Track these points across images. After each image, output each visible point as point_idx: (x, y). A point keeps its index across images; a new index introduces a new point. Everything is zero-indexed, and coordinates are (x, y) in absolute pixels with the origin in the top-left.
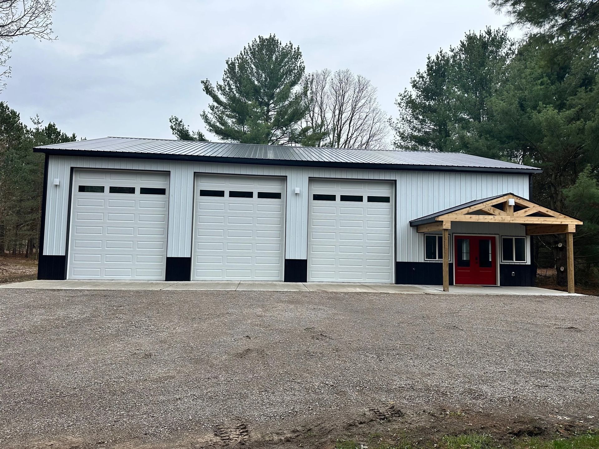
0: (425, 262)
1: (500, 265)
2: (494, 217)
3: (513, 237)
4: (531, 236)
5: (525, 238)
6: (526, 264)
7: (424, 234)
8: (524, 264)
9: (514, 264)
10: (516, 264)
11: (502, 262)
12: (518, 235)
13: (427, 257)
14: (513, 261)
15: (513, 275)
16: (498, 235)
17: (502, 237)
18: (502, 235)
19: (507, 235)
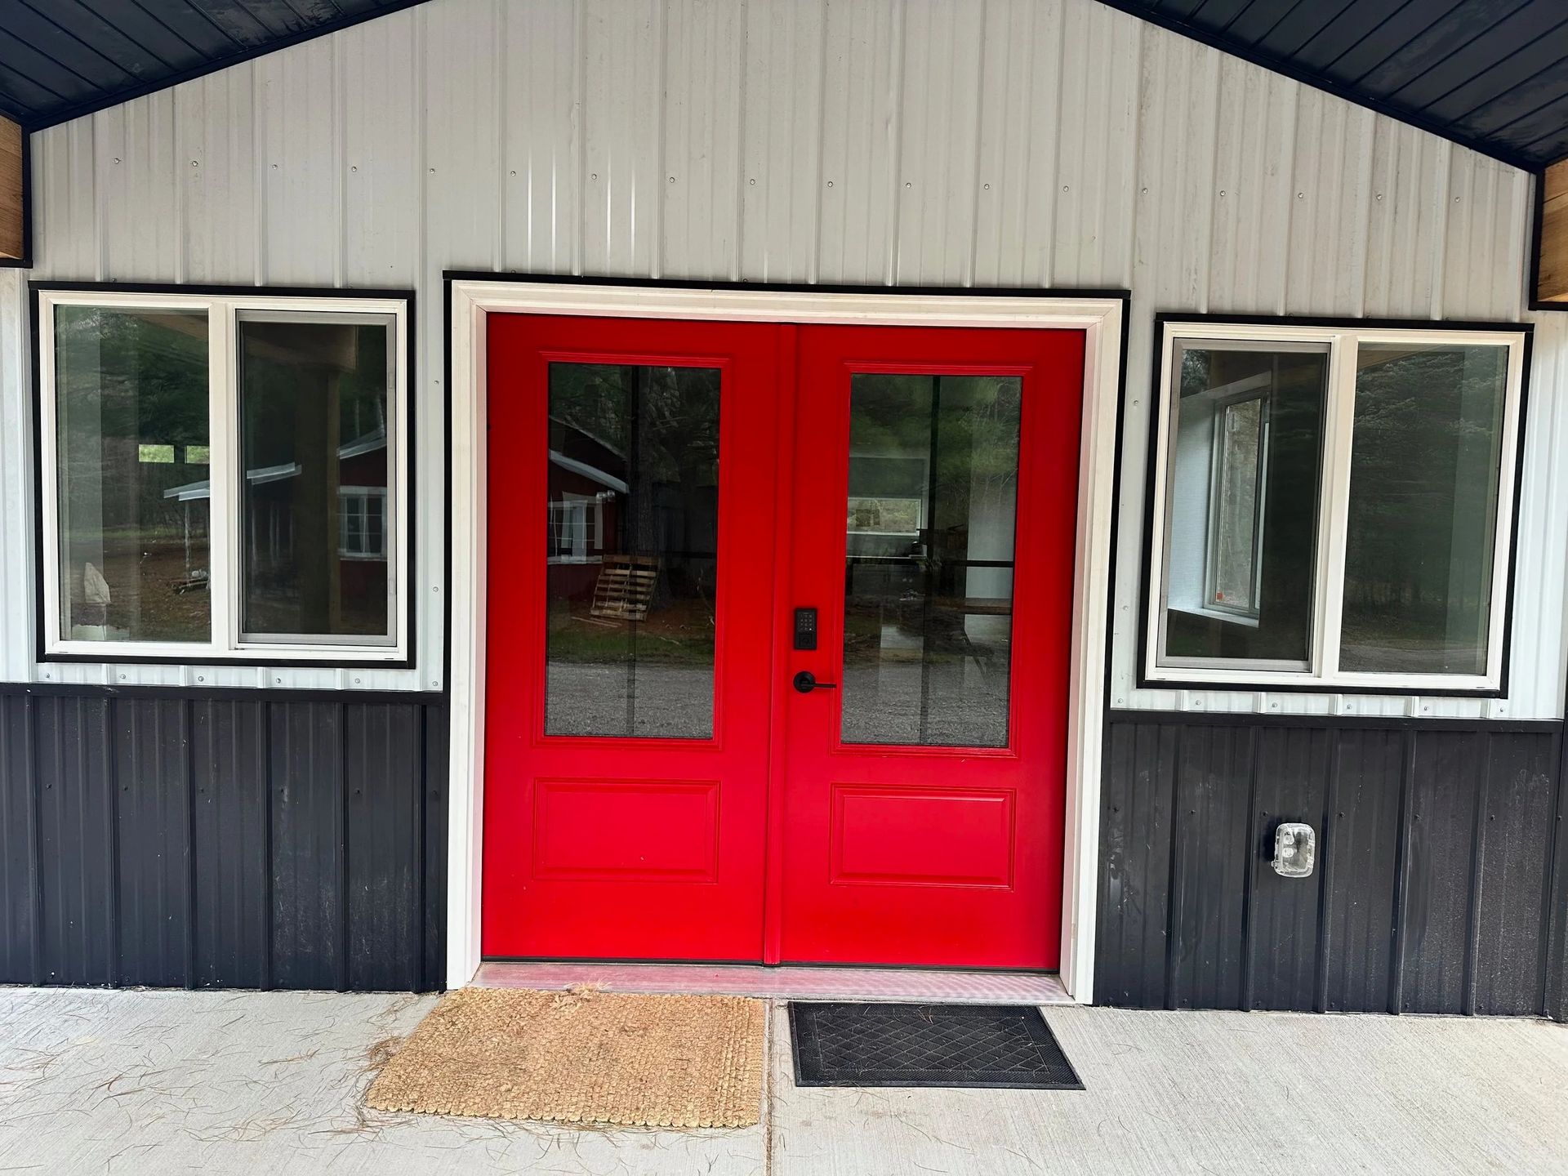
0: (52, 674)
1: (1114, 720)
3: (1336, 336)
5: (1515, 341)
6: (1497, 710)
7: (34, 289)
8: (1468, 711)
9: (1316, 706)
10: (1344, 707)
11: (1142, 683)
12: (1406, 311)
13: (81, 615)
14: (1299, 664)
15: (1294, 862)
16: (1116, 305)
17: (1171, 329)
18: (1174, 304)
19: (1250, 306)
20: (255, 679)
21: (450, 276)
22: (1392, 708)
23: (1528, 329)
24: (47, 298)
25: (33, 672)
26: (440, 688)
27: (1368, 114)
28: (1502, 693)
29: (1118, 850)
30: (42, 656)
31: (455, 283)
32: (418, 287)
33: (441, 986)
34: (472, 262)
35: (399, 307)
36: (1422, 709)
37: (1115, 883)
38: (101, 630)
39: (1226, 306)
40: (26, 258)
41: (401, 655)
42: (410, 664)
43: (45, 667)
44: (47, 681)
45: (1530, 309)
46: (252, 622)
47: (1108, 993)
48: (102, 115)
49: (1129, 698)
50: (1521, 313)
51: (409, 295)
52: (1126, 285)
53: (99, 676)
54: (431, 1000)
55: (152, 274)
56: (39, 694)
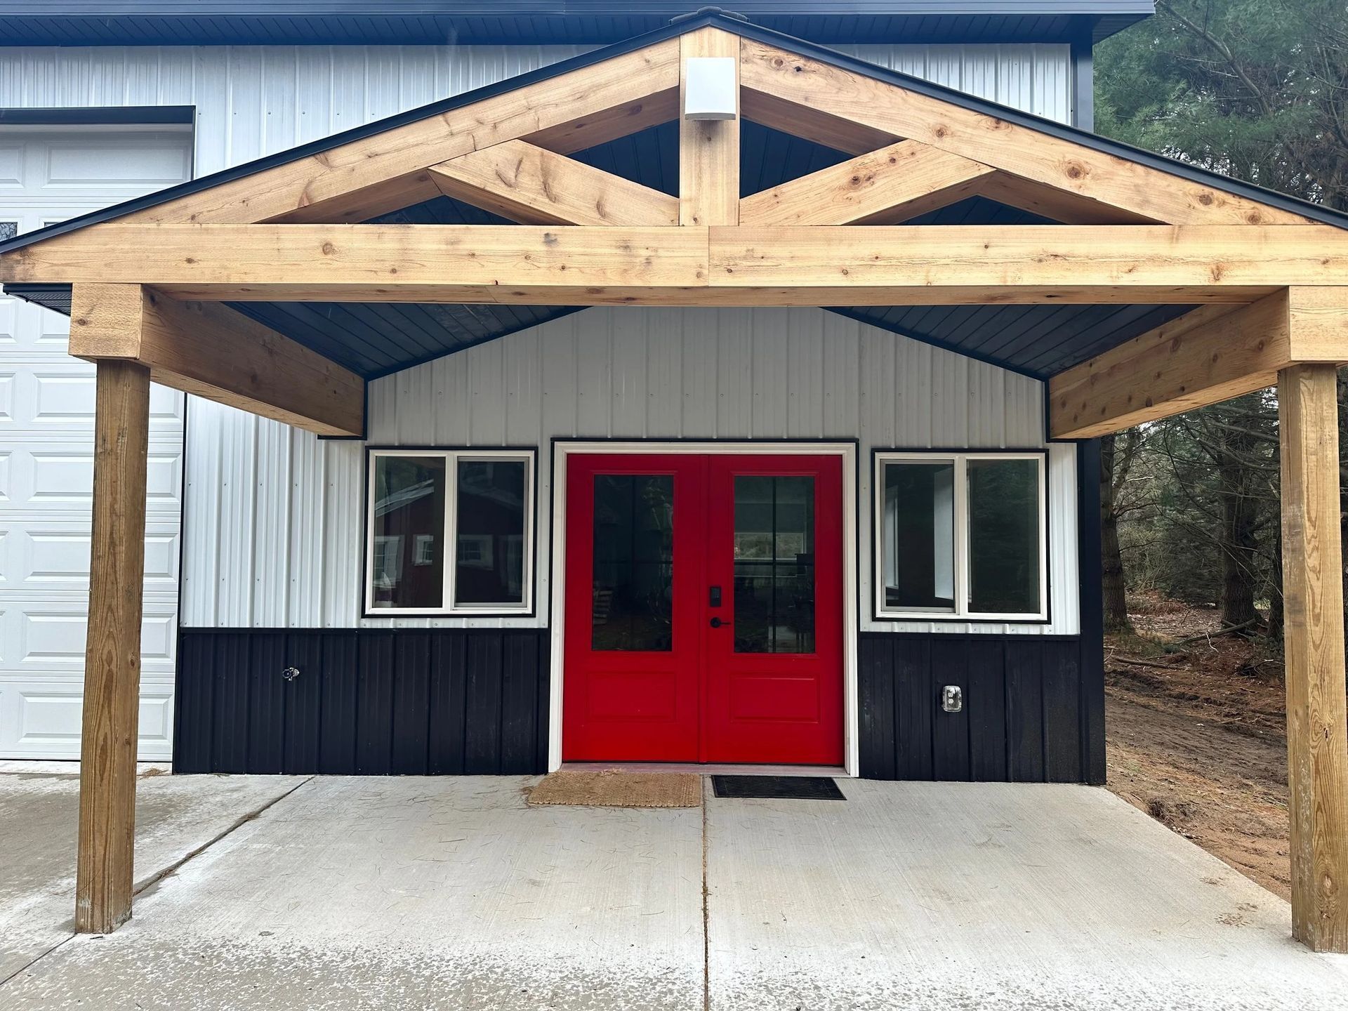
1: (862, 637)
2: (549, 240)
3: (956, 457)
4: (1082, 444)
5: (1040, 457)
6: (1047, 630)
7: (367, 450)
8: (1034, 630)
9: (958, 629)
10: (971, 629)
11: (874, 619)
12: (989, 444)
13: (380, 596)
14: (950, 609)
15: (955, 705)
16: (853, 445)
17: (878, 456)
18: (879, 444)
19: (915, 444)
20: (463, 624)
21: (554, 440)
22: (996, 630)
23: (1046, 451)
24: (374, 454)
25: (358, 623)
26: (546, 626)
27: (964, 358)
28: (1049, 622)
29: (868, 700)
30: (363, 615)
31: (556, 444)
32: (539, 445)
33: (545, 771)
34: (563, 433)
35: (531, 454)
36: (1009, 630)
37: (867, 717)
38: (389, 603)
39: (904, 444)
40: (364, 436)
41: (529, 611)
42: (533, 615)
43: (364, 621)
44: (364, 627)
45: (1047, 442)
46: (460, 598)
47: (865, 773)
48: (400, 373)
49: (869, 626)
50: (1043, 443)
51: (535, 449)
52: (857, 436)
53: (390, 624)
54: (541, 778)
55: (420, 442)
56: (360, 632)
